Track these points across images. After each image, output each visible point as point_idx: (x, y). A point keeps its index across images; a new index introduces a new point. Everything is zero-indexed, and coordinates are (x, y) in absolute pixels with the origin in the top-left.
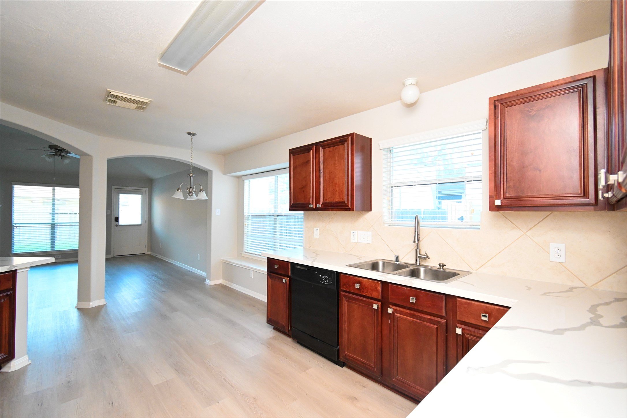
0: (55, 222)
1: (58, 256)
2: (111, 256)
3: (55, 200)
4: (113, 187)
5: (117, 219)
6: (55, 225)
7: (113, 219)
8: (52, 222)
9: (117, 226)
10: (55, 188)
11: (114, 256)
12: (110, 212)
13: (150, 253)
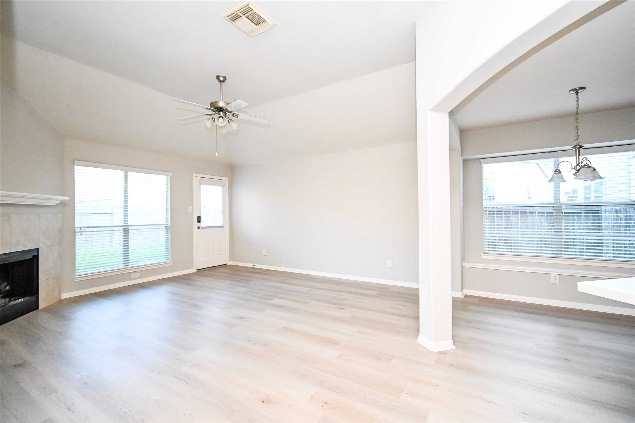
0: (129, 224)
1: (136, 274)
2: (194, 270)
3: (127, 191)
4: (195, 175)
5: (199, 220)
6: (128, 228)
7: (195, 219)
8: (124, 223)
9: (199, 228)
10: (127, 173)
11: (197, 270)
12: (191, 209)
13: (232, 263)
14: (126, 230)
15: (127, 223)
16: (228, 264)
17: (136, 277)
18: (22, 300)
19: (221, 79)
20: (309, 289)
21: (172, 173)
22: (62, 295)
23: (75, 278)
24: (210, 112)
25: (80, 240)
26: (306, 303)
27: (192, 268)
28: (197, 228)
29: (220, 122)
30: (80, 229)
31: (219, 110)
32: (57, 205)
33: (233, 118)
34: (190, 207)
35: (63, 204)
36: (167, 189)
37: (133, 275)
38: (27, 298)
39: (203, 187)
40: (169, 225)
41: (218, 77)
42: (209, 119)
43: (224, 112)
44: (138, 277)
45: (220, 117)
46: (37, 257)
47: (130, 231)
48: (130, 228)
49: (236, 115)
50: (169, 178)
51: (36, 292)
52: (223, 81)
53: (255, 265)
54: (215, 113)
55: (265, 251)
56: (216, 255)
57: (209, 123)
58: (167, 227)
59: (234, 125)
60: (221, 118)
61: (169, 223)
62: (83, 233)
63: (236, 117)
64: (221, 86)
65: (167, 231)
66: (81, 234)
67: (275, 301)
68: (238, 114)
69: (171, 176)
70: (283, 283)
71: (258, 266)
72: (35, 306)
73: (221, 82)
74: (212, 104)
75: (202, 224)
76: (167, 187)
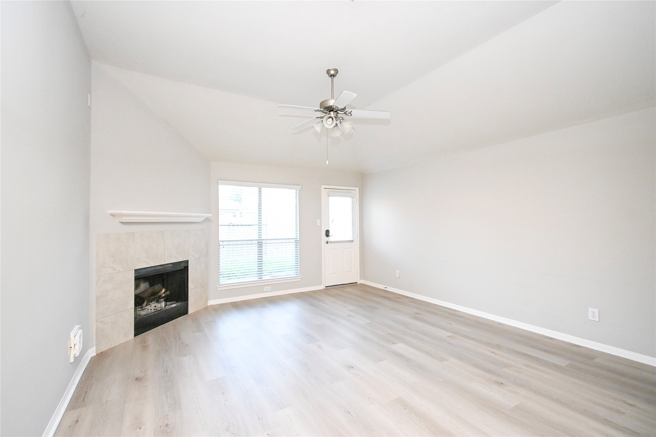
1: (267, 287)
2: (322, 287)
3: (261, 206)
4: (323, 187)
5: (327, 233)
6: (262, 242)
7: (324, 233)
8: (259, 238)
9: (327, 243)
10: (261, 189)
11: (325, 287)
12: (320, 222)
13: (363, 282)
14: (260, 244)
15: (261, 237)
16: (359, 283)
17: (268, 290)
18: (174, 305)
19: (332, 72)
20: (451, 334)
21: (301, 186)
22: (208, 302)
23: (218, 287)
24: (320, 114)
25: (224, 253)
26: (442, 359)
27: (321, 284)
28: (325, 242)
29: (329, 124)
30: (222, 242)
31: (329, 110)
32: (203, 221)
33: (345, 117)
34: (318, 221)
35: (207, 220)
36: (297, 202)
37: (265, 288)
38: (179, 304)
39: (331, 199)
40: (298, 239)
41: (328, 71)
42: (319, 122)
43: (335, 112)
44: (270, 290)
45: (330, 117)
46: (186, 268)
47: (263, 245)
48: (264, 242)
49: (349, 113)
50: (298, 192)
51: (186, 299)
52: (334, 76)
53: (387, 288)
54: (326, 114)
55: (398, 271)
56: (346, 272)
57: (318, 128)
58: (297, 241)
59: (347, 126)
60: (330, 119)
61: (298, 237)
62: (225, 246)
63: (350, 115)
64: (332, 81)
65: (297, 245)
66: (223, 248)
67: (400, 347)
68: (351, 111)
69: (300, 189)
70: (415, 318)
71: (390, 289)
72: (184, 311)
73: (332, 76)
74: (322, 104)
75: (331, 239)
76: (297, 200)
